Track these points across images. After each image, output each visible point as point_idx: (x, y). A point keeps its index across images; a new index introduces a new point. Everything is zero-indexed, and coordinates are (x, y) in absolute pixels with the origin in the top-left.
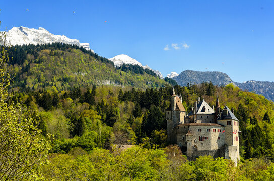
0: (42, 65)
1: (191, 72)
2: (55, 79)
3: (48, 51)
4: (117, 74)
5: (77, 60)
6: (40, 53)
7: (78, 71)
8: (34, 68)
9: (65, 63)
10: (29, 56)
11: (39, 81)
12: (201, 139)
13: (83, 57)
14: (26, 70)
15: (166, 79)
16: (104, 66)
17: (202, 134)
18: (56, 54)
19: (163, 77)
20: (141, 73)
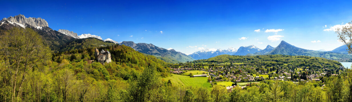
0: (86, 43)
1: (125, 42)
2: (89, 46)
3: (87, 39)
4: (104, 43)
5: (94, 41)
6: (85, 40)
7: (95, 43)
8: (84, 44)
9: (91, 42)
10: (83, 41)
11: (85, 46)
12: (101, 58)
13: (96, 40)
14: (82, 44)
15: (117, 44)
16: (101, 42)
17: (102, 57)
18: (89, 40)
19: (116, 43)
20: (110, 43)
